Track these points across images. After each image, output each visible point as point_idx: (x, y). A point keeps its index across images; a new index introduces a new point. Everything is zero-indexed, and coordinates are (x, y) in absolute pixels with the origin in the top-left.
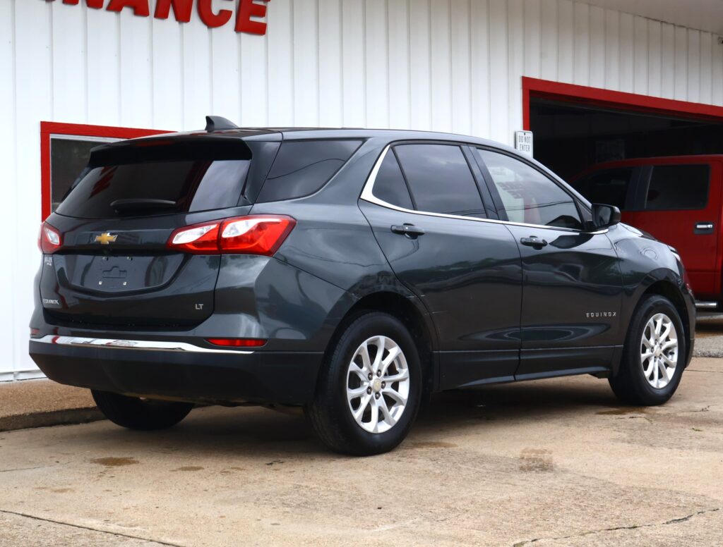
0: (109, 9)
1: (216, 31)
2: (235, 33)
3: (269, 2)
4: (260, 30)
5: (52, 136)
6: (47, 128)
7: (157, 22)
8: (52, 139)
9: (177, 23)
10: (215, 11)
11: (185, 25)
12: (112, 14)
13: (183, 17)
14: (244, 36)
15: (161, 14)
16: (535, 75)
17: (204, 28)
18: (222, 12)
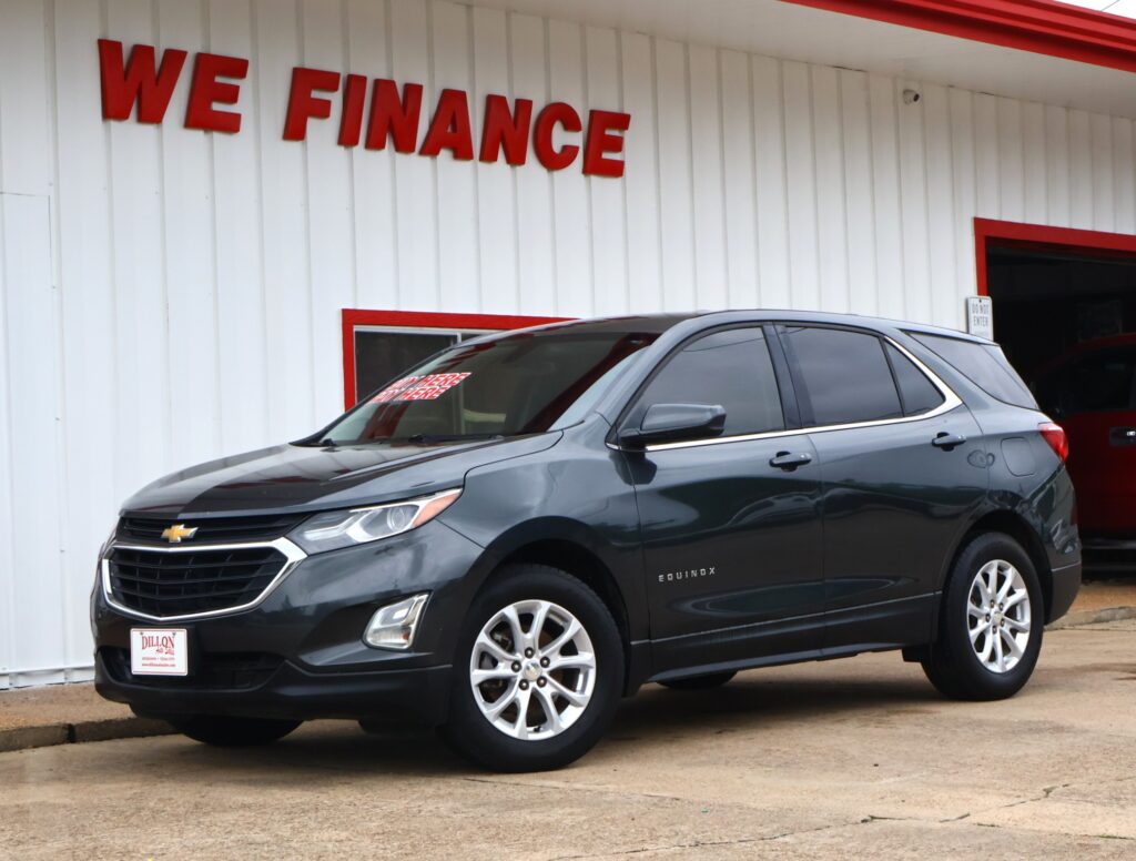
0: (423, 152)
1: (559, 175)
2: (583, 176)
3: (626, 132)
4: (616, 170)
5: (357, 328)
6: (350, 317)
7: (483, 166)
8: (357, 333)
9: (509, 166)
10: (557, 148)
11: (520, 169)
12: (427, 160)
13: (516, 159)
14: (595, 179)
15: (488, 156)
16: (991, 214)
17: (543, 171)
18: (565, 148)
